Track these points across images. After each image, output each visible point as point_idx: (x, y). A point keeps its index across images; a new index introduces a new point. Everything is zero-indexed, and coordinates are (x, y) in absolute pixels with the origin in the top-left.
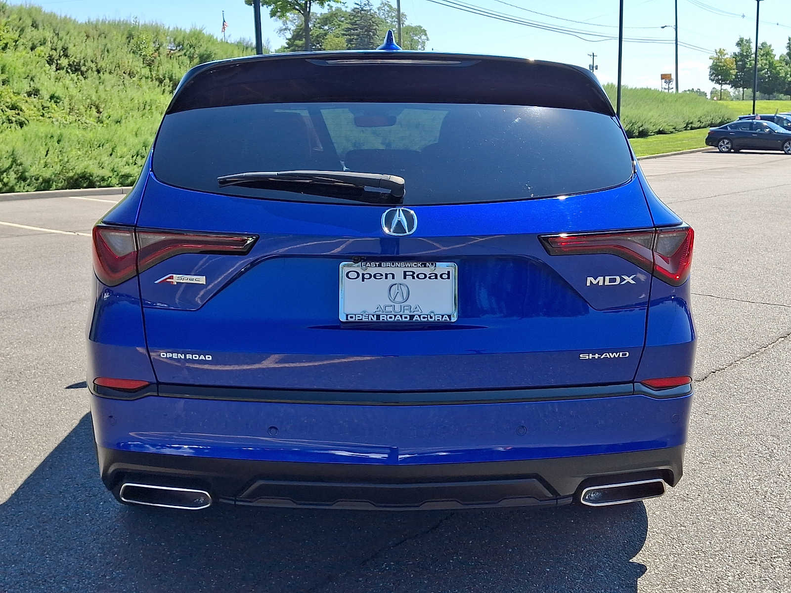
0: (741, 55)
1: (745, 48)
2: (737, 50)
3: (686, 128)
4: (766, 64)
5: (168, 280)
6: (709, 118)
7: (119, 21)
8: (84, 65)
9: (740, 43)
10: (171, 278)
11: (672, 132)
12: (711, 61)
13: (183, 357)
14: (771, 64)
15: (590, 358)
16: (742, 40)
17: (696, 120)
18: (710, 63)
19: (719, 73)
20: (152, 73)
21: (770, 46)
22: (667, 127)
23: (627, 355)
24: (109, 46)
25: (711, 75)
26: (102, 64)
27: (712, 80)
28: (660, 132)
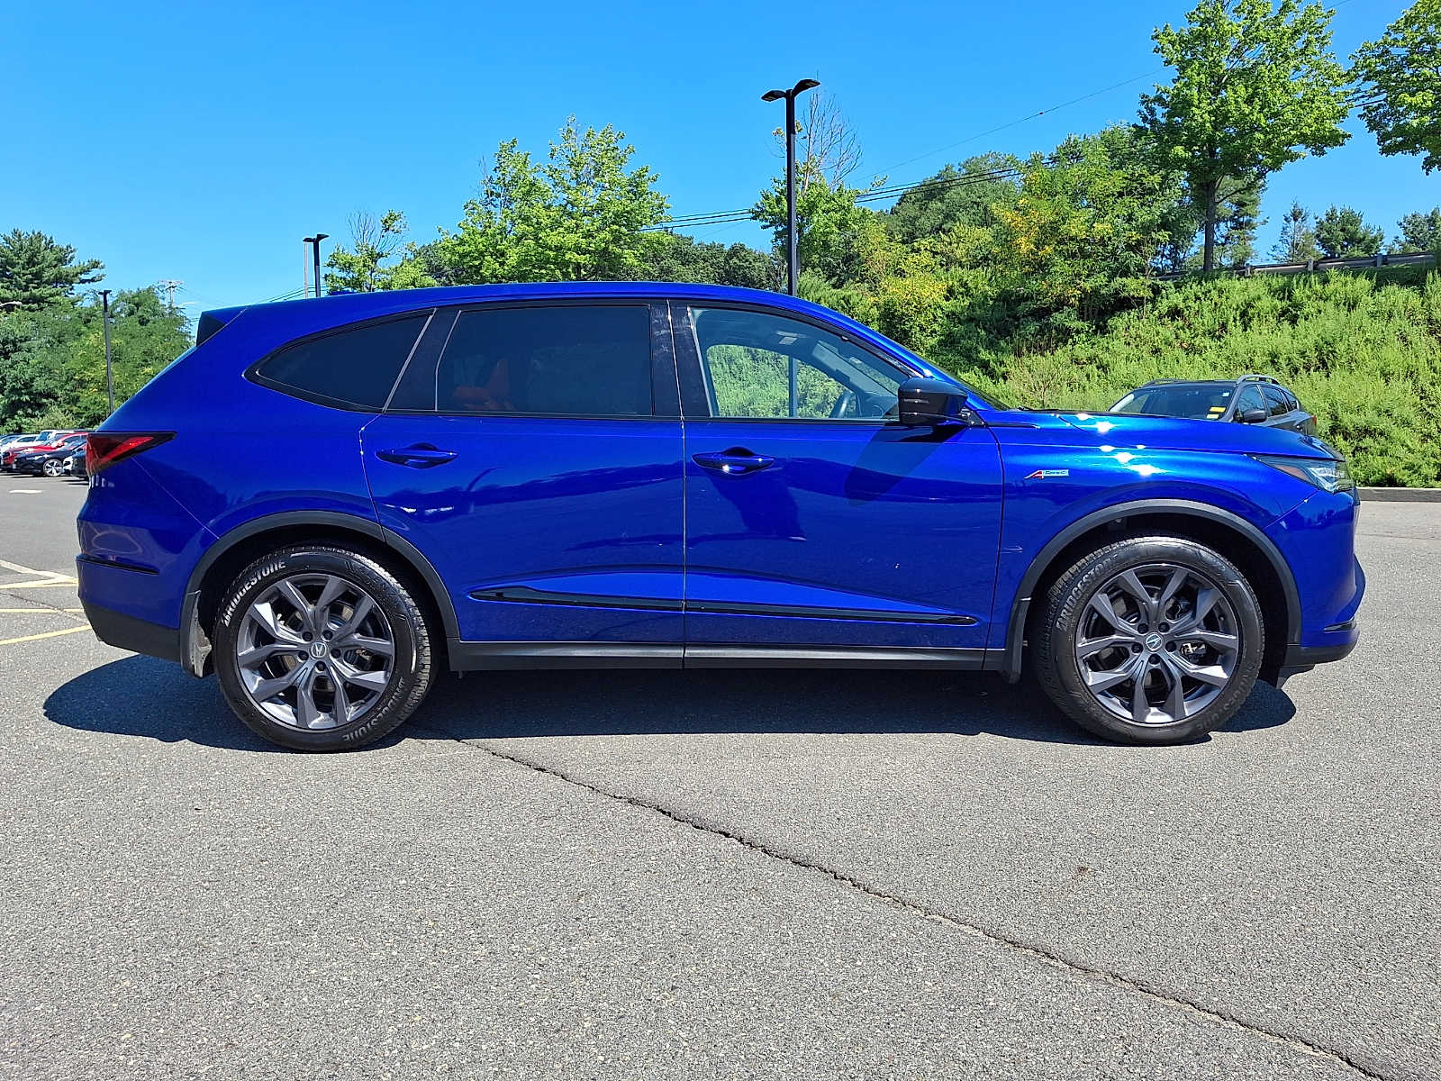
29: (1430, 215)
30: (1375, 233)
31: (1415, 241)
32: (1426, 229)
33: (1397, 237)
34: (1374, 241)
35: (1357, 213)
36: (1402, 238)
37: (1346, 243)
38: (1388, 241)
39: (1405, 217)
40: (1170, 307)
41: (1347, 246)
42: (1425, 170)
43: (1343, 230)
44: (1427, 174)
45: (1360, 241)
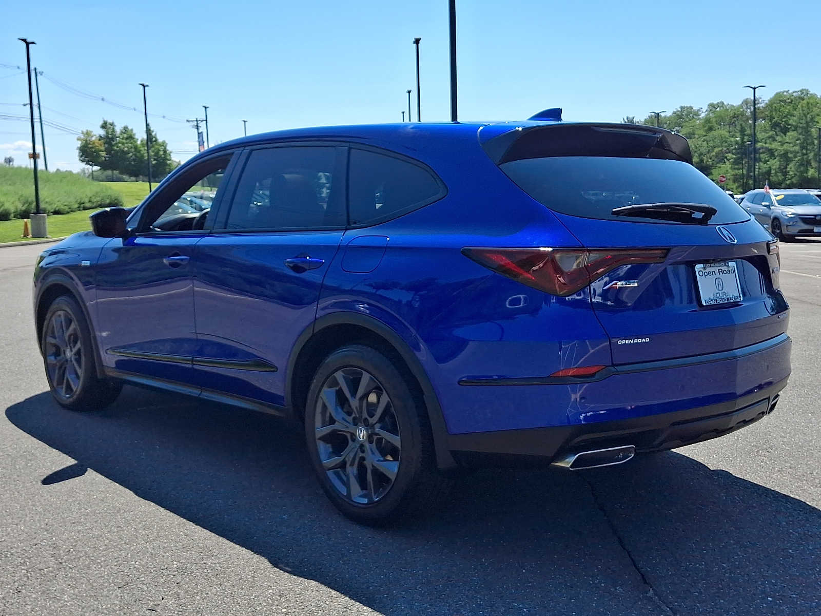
0: (107, 137)
1: (110, 131)
2: (102, 132)
3: (79, 209)
4: (131, 148)
5: (614, 286)
6: (98, 199)
9: (104, 126)
10: (616, 284)
11: (68, 213)
12: (80, 142)
13: (632, 342)
14: (136, 148)
16: (105, 123)
17: (87, 200)
18: (79, 144)
19: (87, 153)
21: (132, 130)
22: (62, 207)
25: (81, 156)
27: (83, 161)
28: (56, 212)
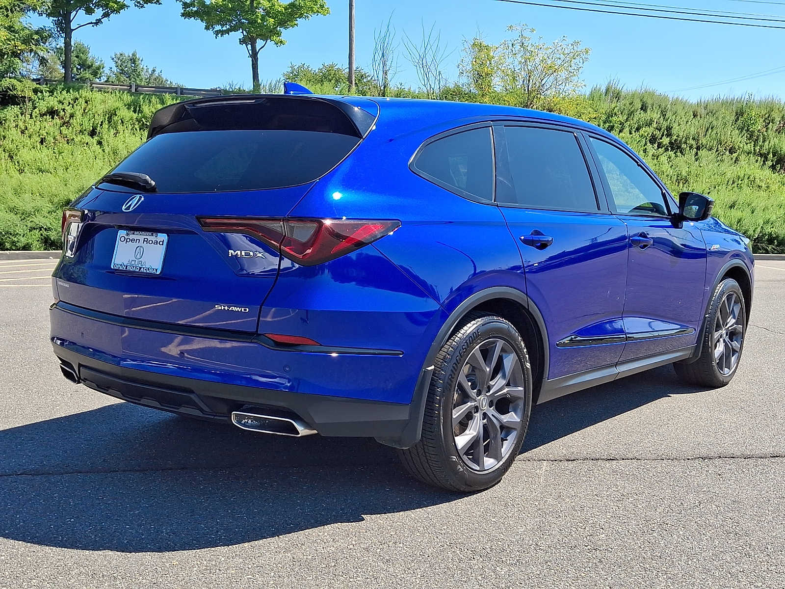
7: (733, 100)
8: (685, 143)
15: (222, 309)
20: (756, 148)
23: (247, 311)
24: (715, 123)
26: (703, 141)
29: (131, 56)
30: (99, 62)
31: (122, 72)
32: (129, 65)
33: (111, 68)
34: (98, 68)
35: (85, 45)
36: (115, 69)
37: (79, 67)
38: (107, 70)
39: (116, 55)
40: (47, 107)
41: (80, 69)
42: (215, 35)
43: (77, 57)
44: (216, 38)
45: (89, 67)
